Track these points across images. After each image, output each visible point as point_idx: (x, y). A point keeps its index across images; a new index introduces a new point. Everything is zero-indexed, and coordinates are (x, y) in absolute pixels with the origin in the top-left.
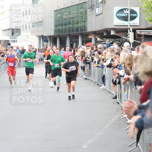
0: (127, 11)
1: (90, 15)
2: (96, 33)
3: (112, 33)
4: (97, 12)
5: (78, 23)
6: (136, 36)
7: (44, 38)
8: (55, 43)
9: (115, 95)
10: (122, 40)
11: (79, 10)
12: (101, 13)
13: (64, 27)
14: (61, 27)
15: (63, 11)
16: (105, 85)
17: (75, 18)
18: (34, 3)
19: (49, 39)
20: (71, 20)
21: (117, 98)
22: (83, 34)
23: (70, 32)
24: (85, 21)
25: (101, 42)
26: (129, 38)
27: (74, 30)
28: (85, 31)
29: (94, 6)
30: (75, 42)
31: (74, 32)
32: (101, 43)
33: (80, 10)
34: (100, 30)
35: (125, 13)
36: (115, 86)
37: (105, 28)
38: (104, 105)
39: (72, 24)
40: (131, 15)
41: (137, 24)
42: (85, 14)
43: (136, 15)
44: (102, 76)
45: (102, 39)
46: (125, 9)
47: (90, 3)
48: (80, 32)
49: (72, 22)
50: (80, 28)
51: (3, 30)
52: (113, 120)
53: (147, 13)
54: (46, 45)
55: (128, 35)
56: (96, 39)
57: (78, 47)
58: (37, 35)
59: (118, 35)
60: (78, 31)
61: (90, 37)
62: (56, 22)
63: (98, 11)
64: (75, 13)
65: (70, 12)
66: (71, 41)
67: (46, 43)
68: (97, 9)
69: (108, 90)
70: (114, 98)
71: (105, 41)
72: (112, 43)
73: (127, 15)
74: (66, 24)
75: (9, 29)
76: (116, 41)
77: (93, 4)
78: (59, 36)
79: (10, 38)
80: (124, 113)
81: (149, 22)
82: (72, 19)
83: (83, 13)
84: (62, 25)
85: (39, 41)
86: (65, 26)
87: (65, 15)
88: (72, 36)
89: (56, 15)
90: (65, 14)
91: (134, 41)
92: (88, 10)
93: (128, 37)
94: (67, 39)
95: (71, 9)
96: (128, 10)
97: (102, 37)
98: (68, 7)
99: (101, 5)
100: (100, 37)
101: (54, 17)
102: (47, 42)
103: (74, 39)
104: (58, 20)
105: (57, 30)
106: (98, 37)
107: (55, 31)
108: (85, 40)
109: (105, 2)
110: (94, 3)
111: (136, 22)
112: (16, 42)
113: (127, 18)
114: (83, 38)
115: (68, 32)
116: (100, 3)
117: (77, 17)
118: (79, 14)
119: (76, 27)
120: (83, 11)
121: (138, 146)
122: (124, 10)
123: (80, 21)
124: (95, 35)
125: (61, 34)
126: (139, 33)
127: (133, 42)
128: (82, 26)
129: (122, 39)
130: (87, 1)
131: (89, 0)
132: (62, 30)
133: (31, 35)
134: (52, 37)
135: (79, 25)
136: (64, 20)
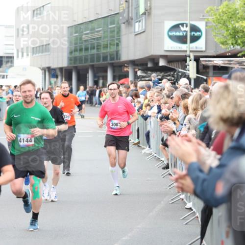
0: (185, 27)
1: (125, 34)
2: (136, 62)
3: (162, 63)
4: (137, 30)
5: (106, 46)
6: (201, 68)
7: (51, 72)
8: (69, 79)
9: (166, 163)
10: (178, 75)
11: (108, 26)
12: (143, 31)
13: (83, 53)
14: (80, 53)
15: (82, 27)
16: (149, 147)
17: (102, 38)
19: (59, 73)
20: (95, 41)
22: (114, 65)
23: (94, 62)
24: (118, 45)
25: (143, 77)
26: (189, 70)
27: (100, 58)
28: (117, 59)
29: (132, 19)
31: (100, 61)
32: (143, 79)
33: (110, 27)
34: (141, 57)
35: (181, 31)
36: (166, 148)
37: (150, 54)
38: (149, 179)
39: (98, 49)
40: (192, 33)
41: (202, 48)
42: (117, 33)
43: (200, 34)
44: (145, 133)
45: (146, 73)
46: (182, 25)
47: (126, 15)
48: (109, 61)
49: (97, 46)
50: (111, 55)
52: (162, 202)
53: (217, 30)
54: (55, 82)
55: (188, 67)
56: (136, 73)
58: (40, 66)
59: (171, 67)
60: (107, 60)
61: (126, 69)
62: (70, 45)
63: (138, 27)
64: (100, 31)
65: (94, 29)
66: (95, 76)
67: (55, 79)
68: (137, 24)
69: (155, 155)
70: (164, 168)
71: (149, 77)
72: (161, 80)
73: (185, 34)
74: (87, 49)
76: (167, 76)
77: (130, 15)
78: (76, 67)
81: (221, 45)
82: (97, 40)
83: (114, 31)
84: (81, 50)
85: (43, 76)
86: (85, 53)
87: (86, 34)
88: (96, 68)
89: (71, 34)
90: (85, 33)
91: (197, 76)
92: (123, 26)
93: (186, 69)
94: (88, 73)
95: (95, 25)
96: (187, 26)
97: (146, 69)
98: (90, 21)
99: (144, 18)
100: (142, 70)
102: (57, 77)
103: (100, 73)
104: (73, 42)
105: (73, 58)
106: (139, 70)
107: (70, 59)
108: (117, 74)
109: (149, 14)
110: (132, 14)
112: (7, 78)
114: (114, 72)
115: (91, 62)
116: (143, 14)
117: (105, 37)
118: (107, 31)
119: (104, 53)
120: (114, 27)
122: (180, 26)
123: (110, 44)
124: (134, 67)
125: (78, 64)
126: (204, 63)
127: (195, 77)
128: (114, 52)
129: (177, 72)
130: (121, 11)
131: (124, 10)
132: (80, 59)
133: (31, 66)
134: (65, 69)
135: (108, 50)
136: (84, 42)
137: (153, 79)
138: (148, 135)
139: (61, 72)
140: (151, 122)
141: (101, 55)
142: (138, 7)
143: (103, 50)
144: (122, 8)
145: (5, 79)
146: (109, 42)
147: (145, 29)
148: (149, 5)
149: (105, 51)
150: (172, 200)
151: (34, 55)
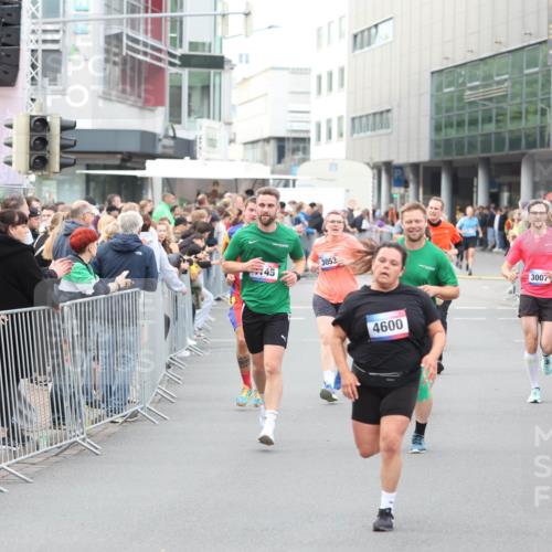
5: (517, 117)
7: (392, 173)
8: (432, 190)
11: (521, 70)
13: (466, 132)
14: (457, 131)
15: (463, 73)
17: (509, 97)
18: (358, 46)
19: (411, 177)
20: (492, 105)
22: (536, 158)
23: (489, 151)
24: (544, 113)
27: (504, 141)
28: (542, 145)
30: (505, 188)
31: (502, 150)
33: (527, 71)
39: (498, 121)
42: (543, 85)
48: (524, 150)
49: (498, 115)
50: (527, 136)
51: (245, 144)
54: (403, 197)
57: (520, 204)
58: (367, 160)
60: (519, 148)
62: (437, 113)
64: (506, 80)
65: (490, 77)
66: (491, 183)
67: (402, 190)
74: (473, 122)
75: (267, 140)
78: (449, 163)
79: (273, 172)
82: (498, 102)
83: (536, 81)
84: (460, 124)
85: (376, 181)
86: (469, 130)
87: (471, 89)
88: (496, 164)
89: (439, 88)
90: (469, 85)
94: (476, 175)
95: (492, 67)
98: (481, 60)
101: (432, 96)
102: (406, 185)
103: (505, 175)
104: (444, 105)
105: (442, 143)
107: (435, 145)
108: (542, 179)
112: (294, 186)
114: (534, 173)
115: (483, 152)
117: (514, 96)
118: (522, 84)
119: (511, 131)
120: (537, 73)
123: (527, 112)
125: (454, 157)
128: (534, 128)
132: (460, 142)
133: (347, 159)
134: (425, 168)
135: (523, 124)
136: (467, 106)
139: (416, 175)
141: (507, 136)
143: (511, 123)
145: (291, 188)
146: (524, 106)
149: (514, 127)
151: (355, 136)
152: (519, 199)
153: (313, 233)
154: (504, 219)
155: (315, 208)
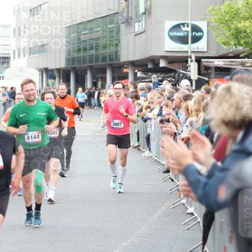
0: (186, 27)
1: (125, 34)
2: (136, 63)
3: (162, 64)
4: (137, 30)
5: (105, 47)
6: (202, 69)
7: (49, 73)
8: (67, 80)
9: (166, 166)
10: (179, 76)
11: (107, 27)
12: (143, 31)
13: (82, 54)
14: (78, 54)
15: (80, 27)
16: (150, 150)
17: (101, 38)
19: (57, 75)
20: (93, 42)
21: (169, 172)
22: (113, 66)
23: (92, 63)
24: (117, 45)
25: (143, 78)
26: (190, 72)
27: (99, 58)
28: (116, 60)
29: (132, 19)
30: (100, 80)
31: (98, 62)
32: (143, 80)
33: (109, 26)
34: (141, 58)
35: (183, 31)
37: (150, 55)
38: (149, 183)
39: (96, 49)
40: (194, 33)
41: (203, 49)
42: (117, 33)
43: (202, 34)
44: (145, 136)
45: (146, 74)
46: (183, 24)
47: (125, 15)
48: (108, 62)
49: (96, 47)
50: (110, 56)
52: (163, 207)
53: (219, 30)
54: (53, 84)
55: (189, 68)
56: (136, 74)
57: (106, 86)
58: (37, 67)
59: (171, 68)
60: (106, 61)
61: (125, 70)
62: (68, 46)
63: (138, 27)
64: (100, 30)
65: (93, 29)
66: (93, 77)
67: (53, 81)
68: (137, 24)
69: (156, 158)
70: (165, 172)
71: (150, 78)
72: (161, 81)
73: (186, 34)
74: (85, 50)
76: (167, 77)
77: (130, 15)
78: (74, 68)
80: (182, 196)
81: (223, 46)
82: (96, 41)
83: (113, 31)
84: (79, 50)
85: (41, 77)
86: (83, 53)
87: (84, 34)
88: (95, 69)
89: (69, 34)
90: (83, 33)
91: (198, 78)
92: (122, 26)
93: (188, 70)
94: (87, 74)
95: (94, 24)
96: (188, 26)
97: (146, 71)
98: (88, 21)
99: (144, 17)
100: (142, 71)
101: (66, 37)
102: (54, 78)
103: (99, 74)
104: (72, 42)
105: (71, 59)
106: (139, 71)
107: (68, 60)
108: (116, 75)
109: (150, 13)
110: (132, 14)
111: (202, 45)
112: (3, 79)
113: (187, 40)
114: (113, 72)
115: (89, 63)
116: (143, 14)
117: (103, 38)
118: (107, 32)
119: (102, 54)
120: (113, 27)
121: (206, 251)
122: (181, 26)
123: (109, 45)
124: (135, 68)
125: (76, 65)
126: (205, 64)
127: (196, 79)
128: (113, 52)
129: (178, 73)
130: (121, 10)
131: (123, 9)
132: (79, 60)
133: (28, 67)
134: (63, 71)
135: (107, 50)
136: (82, 42)
137: (153, 80)
138: (148, 138)
139: (59, 74)
140: (151, 125)
141: (100, 56)
142: (137, 6)
143: (102, 50)
144: (122, 8)
145: (1, 80)
146: (108, 42)
147: (145, 29)
148: (149, 4)
149: (104, 52)
150: (173, 204)
151: (31, 56)
152: (106, 85)
153: (12, 101)
154: (99, 94)
155: (13, 89)
